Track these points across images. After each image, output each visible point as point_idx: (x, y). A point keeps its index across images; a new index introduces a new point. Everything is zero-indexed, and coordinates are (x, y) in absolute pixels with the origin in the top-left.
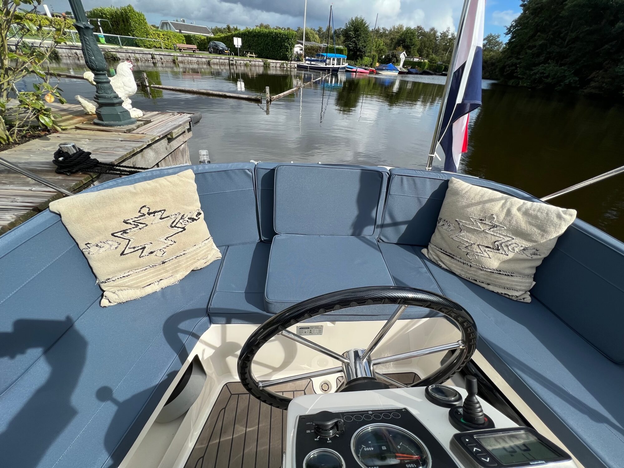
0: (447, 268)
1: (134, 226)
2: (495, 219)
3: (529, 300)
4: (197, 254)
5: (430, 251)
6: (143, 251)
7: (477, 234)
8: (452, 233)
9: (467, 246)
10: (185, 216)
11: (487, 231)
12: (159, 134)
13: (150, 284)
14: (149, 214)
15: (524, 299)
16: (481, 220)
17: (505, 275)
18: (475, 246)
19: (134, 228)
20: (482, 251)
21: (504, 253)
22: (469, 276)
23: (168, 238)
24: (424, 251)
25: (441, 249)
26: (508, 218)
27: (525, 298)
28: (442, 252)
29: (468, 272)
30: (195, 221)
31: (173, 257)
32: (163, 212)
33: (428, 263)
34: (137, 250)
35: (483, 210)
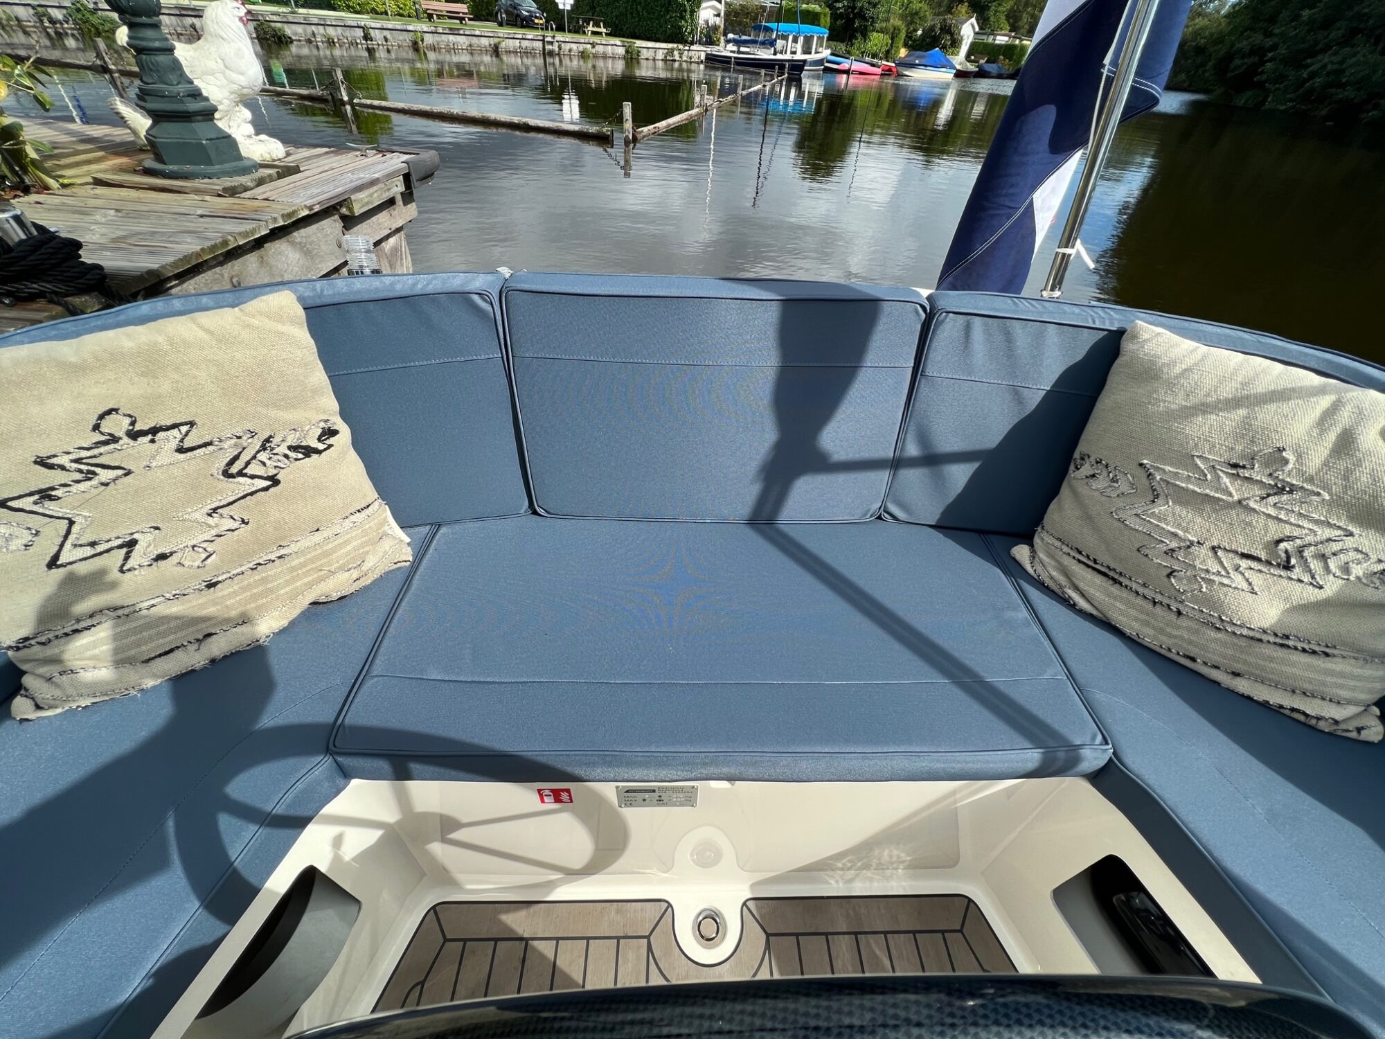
0: (1095, 612)
1: (79, 476)
2: (1290, 466)
3: (1378, 734)
4: (327, 554)
5: (1042, 555)
6: (130, 552)
7: (1215, 511)
8: (1121, 505)
9: (1173, 550)
10: (275, 441)
11: (1252, 504)
12: (309, 203)
13: (171, 651)
14: (134, 435)
15: (1359, 730)
16: (1235, 466)
17: (1304, 650)
18: (1204, 551)
19: (78, 482)
20: (1225, 568)
21: (1307, 578)
22: (1167, 641)
23: (219, 511)
24: (1021, 552)
25: (1080, 553)
26: (1342, 465)
27: (1363, 728)
28: (1079, 561)
29: (1169, 630)
30: (315, 456)
31: (243, 568)
32: (184, 429)
33: (1034, 594)
34: (108, 551)
35: (1246, 430)
